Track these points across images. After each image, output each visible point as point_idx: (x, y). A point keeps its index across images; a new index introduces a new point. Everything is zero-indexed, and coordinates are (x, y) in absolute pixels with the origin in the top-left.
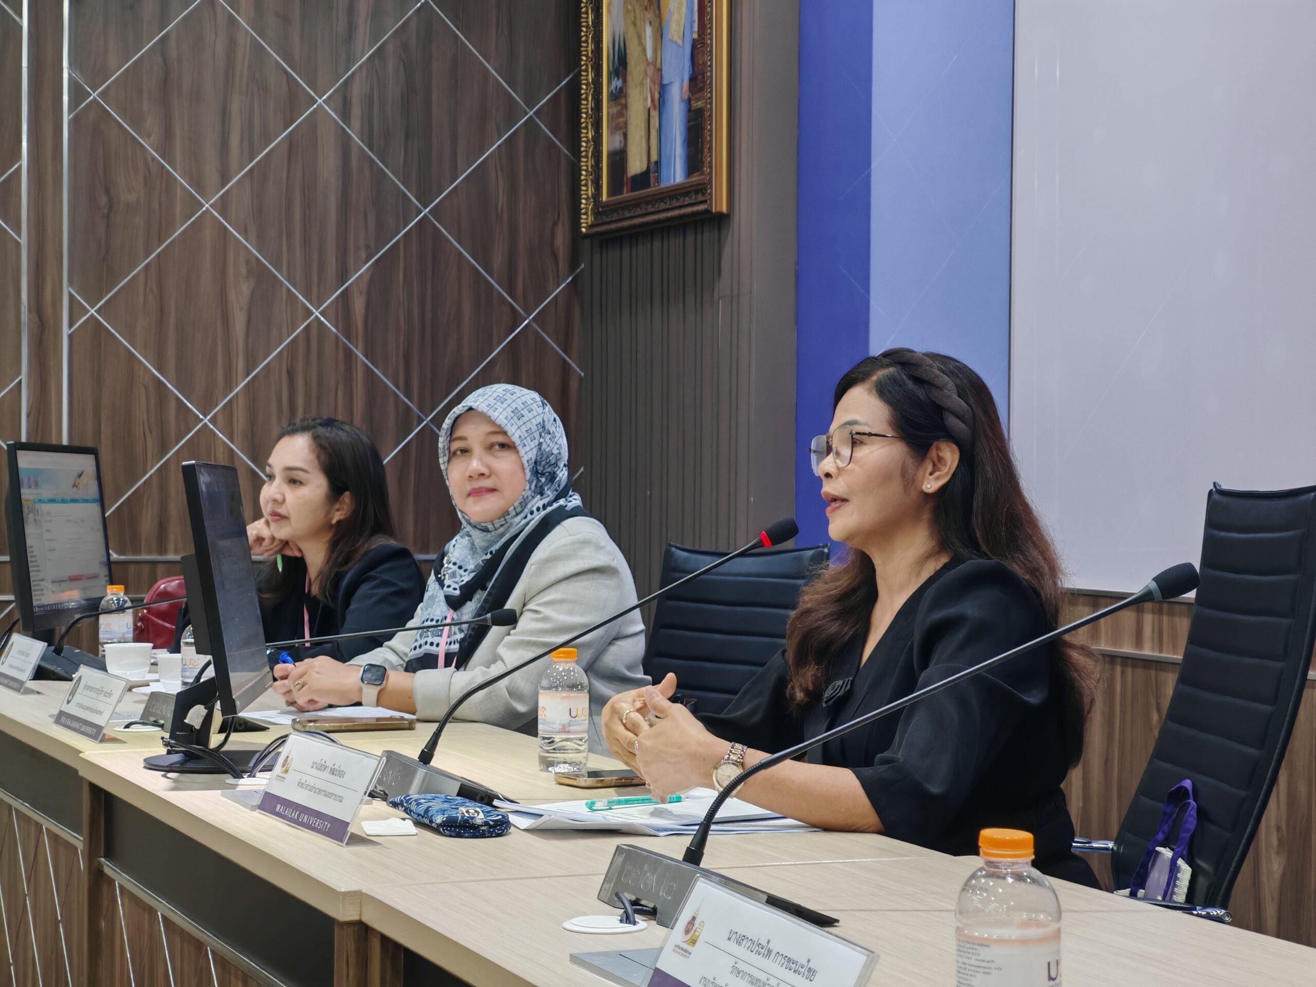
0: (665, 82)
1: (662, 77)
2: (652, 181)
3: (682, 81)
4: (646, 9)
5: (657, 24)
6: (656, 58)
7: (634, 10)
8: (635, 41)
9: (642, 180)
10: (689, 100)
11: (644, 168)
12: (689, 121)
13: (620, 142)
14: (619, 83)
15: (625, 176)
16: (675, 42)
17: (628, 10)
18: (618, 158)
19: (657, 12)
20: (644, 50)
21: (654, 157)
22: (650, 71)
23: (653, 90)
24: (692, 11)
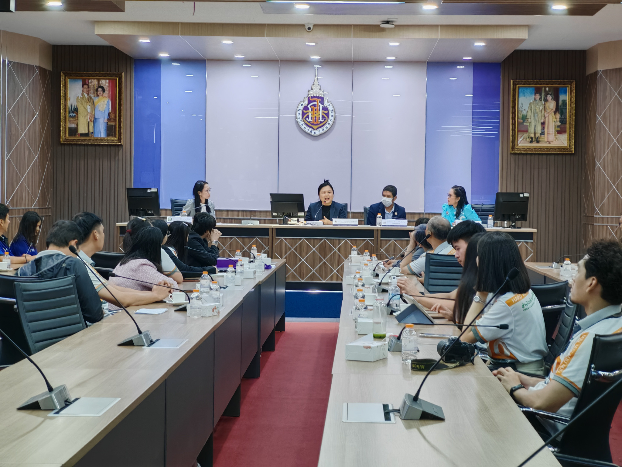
0: (96, 117)
1: (95, 117)
2: (90, 136)
3: (104, 119)
4: (88, 102)
5: (93, 106)
6: (92, 113)
7: (82, 102)
8: (82, 108)
9: (87, 135)
10: (108, 123)
11: (87, 132)
12: (107, 126)
13: (75, 126)
14: (74, 114)
15: (77, 133)
16: (101, 111)
17: (79, 101)
18: (73, 129)
19: (93, 104)
20: (87, 110)
21: (91, 130)
22: (89, 115)
23: (91, 118)
24: (109, 107)
